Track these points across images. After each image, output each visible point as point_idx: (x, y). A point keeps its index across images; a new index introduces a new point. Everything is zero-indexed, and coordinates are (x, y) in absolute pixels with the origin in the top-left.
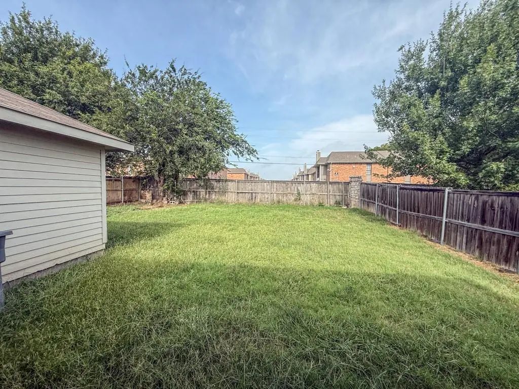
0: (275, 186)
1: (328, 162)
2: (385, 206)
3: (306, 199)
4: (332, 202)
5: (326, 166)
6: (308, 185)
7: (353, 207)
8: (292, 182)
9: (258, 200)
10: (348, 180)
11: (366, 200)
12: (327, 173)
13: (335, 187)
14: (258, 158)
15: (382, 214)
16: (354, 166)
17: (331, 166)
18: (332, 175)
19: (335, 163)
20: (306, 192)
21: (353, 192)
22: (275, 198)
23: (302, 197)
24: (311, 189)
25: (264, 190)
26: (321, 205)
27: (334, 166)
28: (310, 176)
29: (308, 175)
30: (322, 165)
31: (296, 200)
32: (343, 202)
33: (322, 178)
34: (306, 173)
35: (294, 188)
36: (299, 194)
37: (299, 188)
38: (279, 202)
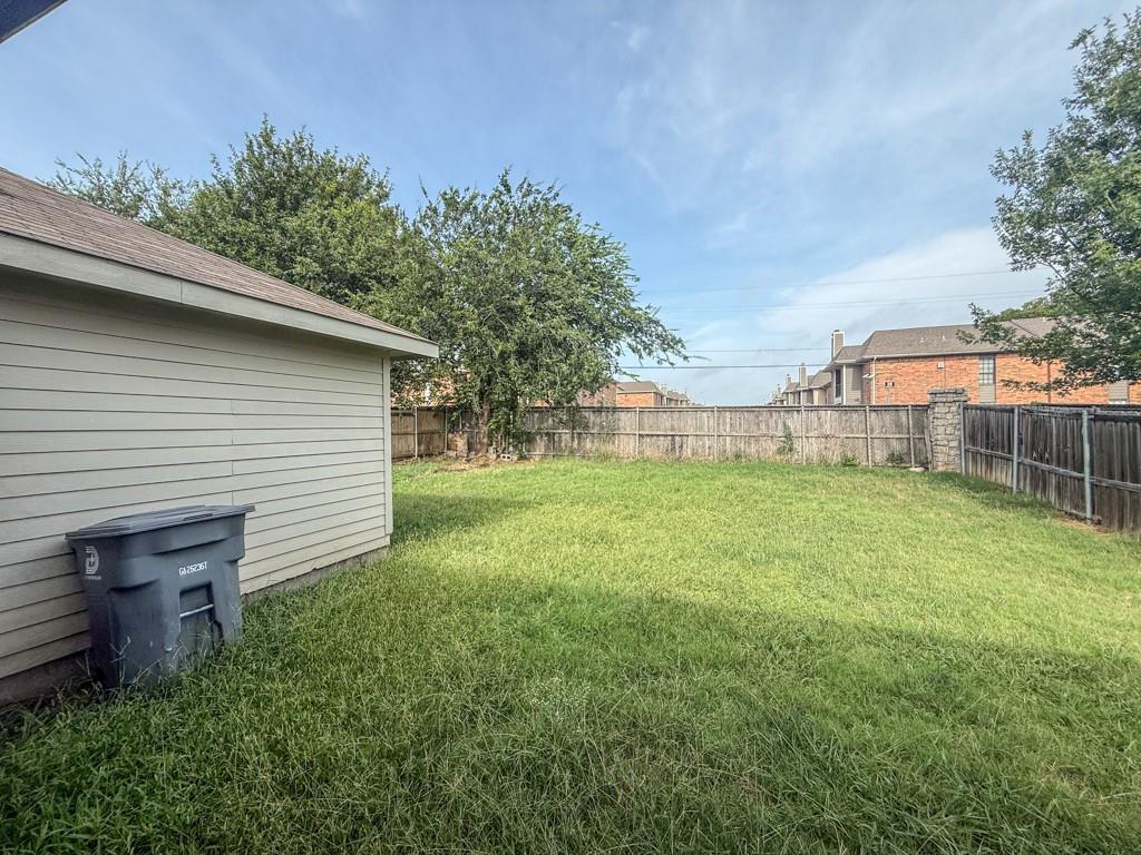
0: (728, 420)
1: (866, 357)
2: (1045, 466)
3: (808, 448)
4: (880, 455)
5: (860, 366)
6: (813, 415)
7: (940, 469)
8: (770, 408)
9: (688, 452)
10: (926, 400)
11: (983, 450)
12: (862, 385)
13: (888, 417)
14: (686, 358)
15: (1035, 487)
16: (941, 364)
17: (873, 366)
18: (878, 389)
19: (885, 359)
20: (808, 432)
21: (941, 430)
22: (728, 446)
23: (797, 445)
25: (701, 429)
26: (848, 464)
27: (881, 365)
28: (816, 394)
29: (811, 391)
30: (849, 365)
31: (780, 451)
32: (911, 457)
33: (849, 396)
34: (804, 386)
35: (776, 423)
36: (789, 437)
37: (789, 423)
38: (738, 456)
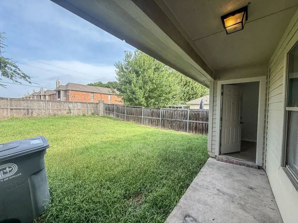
0: (51, 104)
1: (68, 89)
2: (119, 114)
3: (75, 112)
4: (90, 113)
5: (66, 91)
6: (76, 104)
7: (101, 115)
10: (98, 102)
11: (108, 112)
13: (91, 105)
15: (117, 117)
16: (84, 93)
17: (70, 91)
20: (74, 108)
22: (51, 112)
23: (72, 112)
24: (77, 106)
25: (40, 106)
26: (84, 115)
27: (72, 92)
28: (47, 97)
29: (45, 95)
30: (63, 90)
31: (68, 113)
32: (95, 114)
33: (63, 98)
35: (66, 106)
36: (70, 109)
37: (69, 106)
38: (55, 115)
